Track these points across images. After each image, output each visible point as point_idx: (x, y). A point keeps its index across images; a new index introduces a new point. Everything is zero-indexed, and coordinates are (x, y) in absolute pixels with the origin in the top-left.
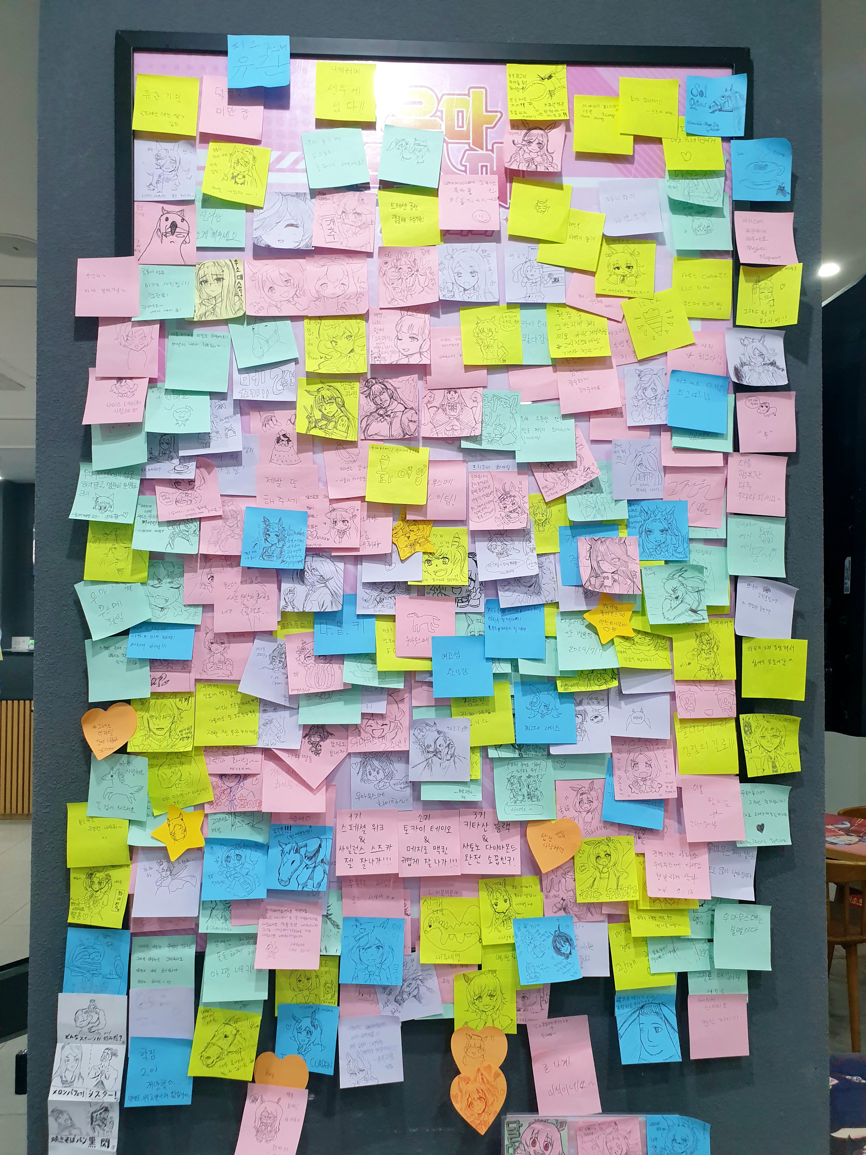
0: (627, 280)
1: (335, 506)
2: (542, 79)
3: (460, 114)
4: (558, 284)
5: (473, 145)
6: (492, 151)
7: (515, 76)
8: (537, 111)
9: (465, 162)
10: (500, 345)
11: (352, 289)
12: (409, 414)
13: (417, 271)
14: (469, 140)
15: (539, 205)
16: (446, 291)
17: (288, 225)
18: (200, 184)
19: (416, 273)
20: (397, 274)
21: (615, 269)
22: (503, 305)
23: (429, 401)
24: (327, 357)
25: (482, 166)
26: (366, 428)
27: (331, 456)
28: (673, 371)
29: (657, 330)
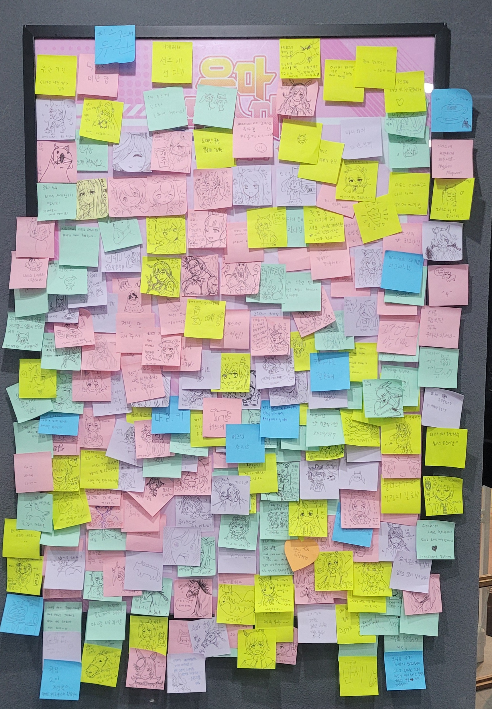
0: (358, 189)
1: (165, 339)
2: (304, 49)
3: (248, 75)
4: (311, 192)
5: (257, 96)
6: (269, 100)
7: (285, 47)
8: (299, 72)
9: (251, 109)
10: (273, 234)
11: (177, 198)
12: (213, 280)
13: (219, 185)
14: (254, 93)
15: (300, 138)
16: (237, 198)
17: (136, 155)
18: (78, 127)
19: (218, 186)
20: (206, 187)
21: (350, 181)
22: (275, 207)
23: (226, 271)
24: (161, 243)
25: (262, 111)
26: (185, 289)
27: (162, 307)
28: (387, 251)
29: (377, 223)
